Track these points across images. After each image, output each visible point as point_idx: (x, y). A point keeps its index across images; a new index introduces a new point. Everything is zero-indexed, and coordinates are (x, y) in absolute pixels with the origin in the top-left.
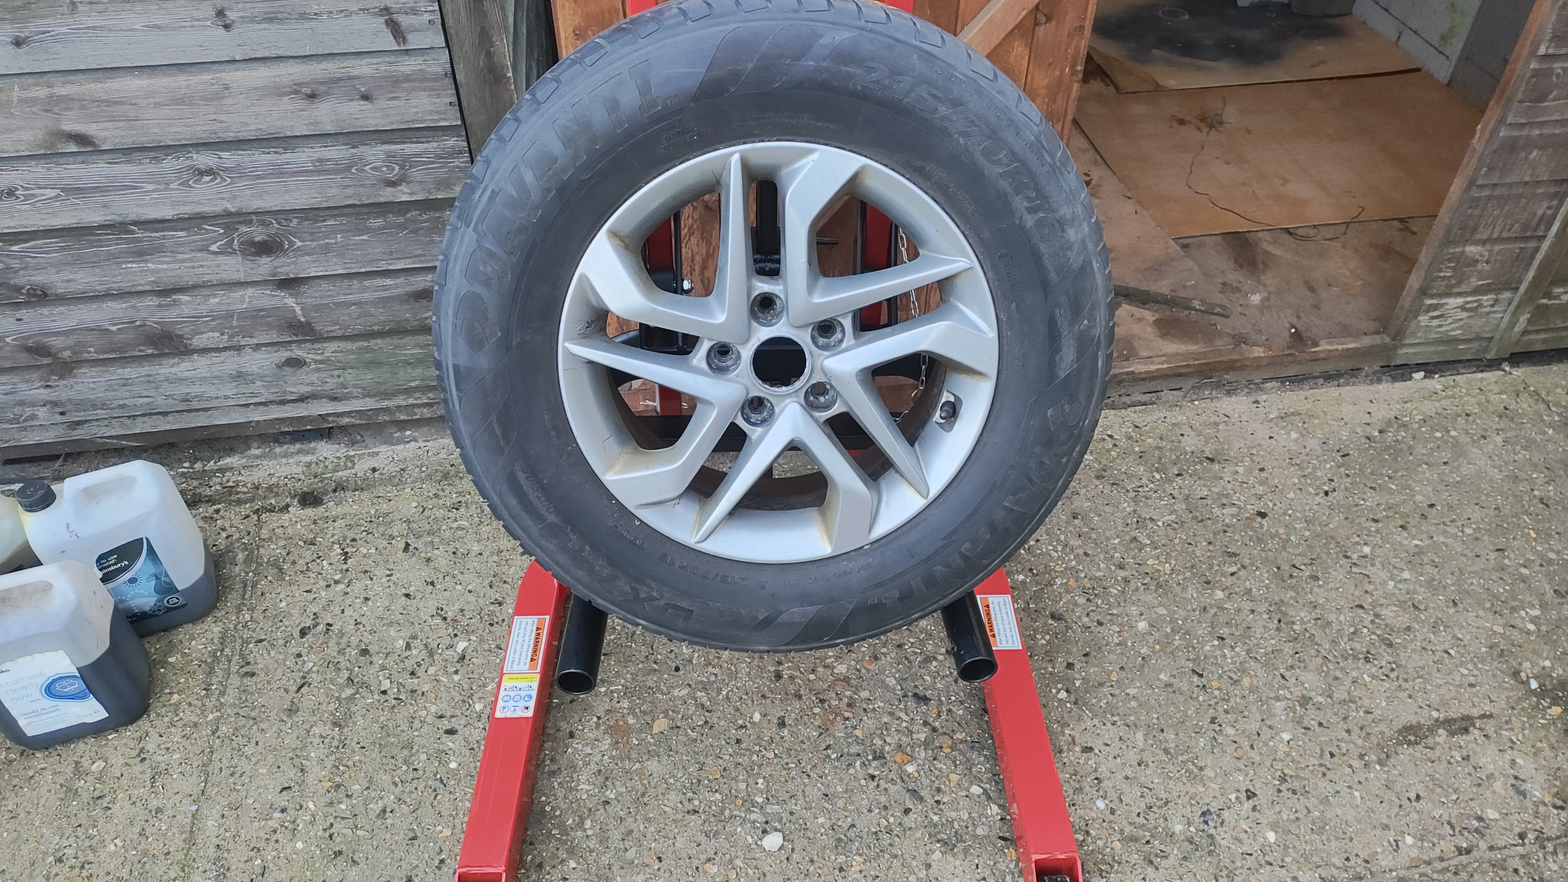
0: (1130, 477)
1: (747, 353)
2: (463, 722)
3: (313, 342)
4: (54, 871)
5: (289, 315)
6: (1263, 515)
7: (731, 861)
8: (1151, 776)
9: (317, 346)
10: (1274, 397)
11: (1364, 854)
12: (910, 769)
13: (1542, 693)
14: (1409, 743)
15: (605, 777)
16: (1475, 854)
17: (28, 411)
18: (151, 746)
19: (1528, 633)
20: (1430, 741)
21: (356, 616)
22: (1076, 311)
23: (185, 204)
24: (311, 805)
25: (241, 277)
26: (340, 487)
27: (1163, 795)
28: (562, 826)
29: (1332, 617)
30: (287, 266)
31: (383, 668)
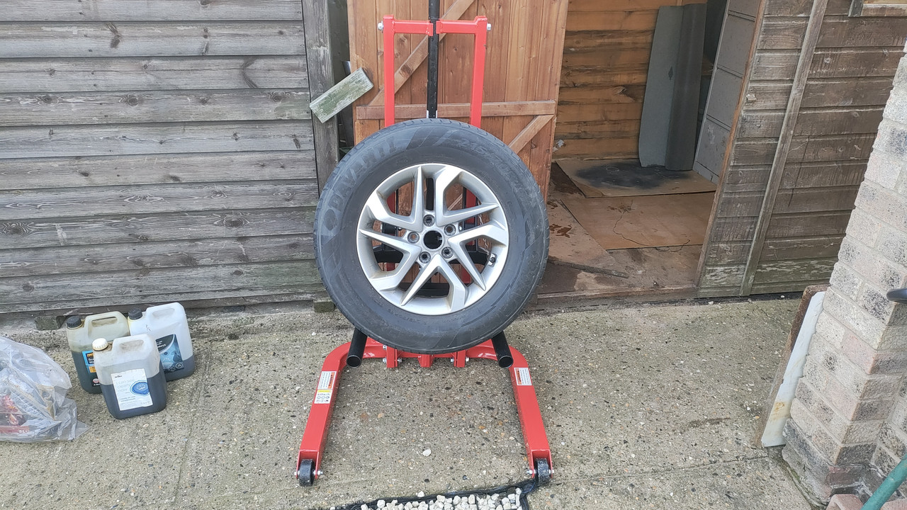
0: (583, 335)
1: (422, 236)
2: (299, 413)
3: (247, 264)
4: (130, 459)
5: (240, 252)
6: (639, 349)
7: (410, 459)
8: (585, 435)
9: (248, 266)
10: (647, 309)
11: (671, 462)
12: (485, 431)
13: (752, 411)
14: (694, 426)
15: (358, 432)
16: (717, 463)
17: (128, 289)
18: (167, 420)
19: (748, 391)
20: (703, 426)
21: (253, 377)
22: (534, 222)
23: (208, 205)
24: (235, 439)
25: (224, 235)
26: (246, 332)
27: (589, 441)
28: (340, 447)
29: (665, 384)
30: (242, 231)
31: (265, 395)
